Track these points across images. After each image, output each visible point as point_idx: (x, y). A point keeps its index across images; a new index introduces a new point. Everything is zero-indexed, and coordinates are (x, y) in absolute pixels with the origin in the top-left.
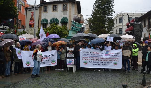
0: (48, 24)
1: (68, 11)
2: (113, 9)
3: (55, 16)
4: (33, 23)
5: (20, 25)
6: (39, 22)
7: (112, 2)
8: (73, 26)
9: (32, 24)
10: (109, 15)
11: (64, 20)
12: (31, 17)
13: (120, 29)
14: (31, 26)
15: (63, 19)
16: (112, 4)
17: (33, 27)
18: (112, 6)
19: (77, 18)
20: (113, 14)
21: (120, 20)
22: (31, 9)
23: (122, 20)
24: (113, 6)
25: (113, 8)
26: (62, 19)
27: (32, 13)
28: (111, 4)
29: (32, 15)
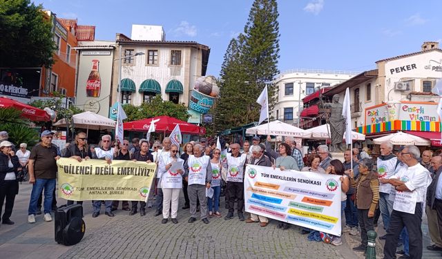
0: (135, 91)
1: (184, 66)
2: (276, 64)
3: (152, 75)
4: (98, 88)
5: (55, 86)
6: (112, 85)
7: (276, 49)
8: (196, 101)
9: (94, 90)
10: (266, 79)
11: (174, 88)
12: (92, 72)
13: (285, 109)
14: (91, 92)
15: (172, 83)
16: (274, 54)
17: (97, 96)
18: (275, 59)
19: (205, 84)
20: (274, 77)
21: (286, 88)
22: (92, 53)
23: (290, 89)
24: (278, 59)
25: (277, 62)
26: (169, 83)
27: (95, 61)
28: (272, 55)
29: (95, 67)
